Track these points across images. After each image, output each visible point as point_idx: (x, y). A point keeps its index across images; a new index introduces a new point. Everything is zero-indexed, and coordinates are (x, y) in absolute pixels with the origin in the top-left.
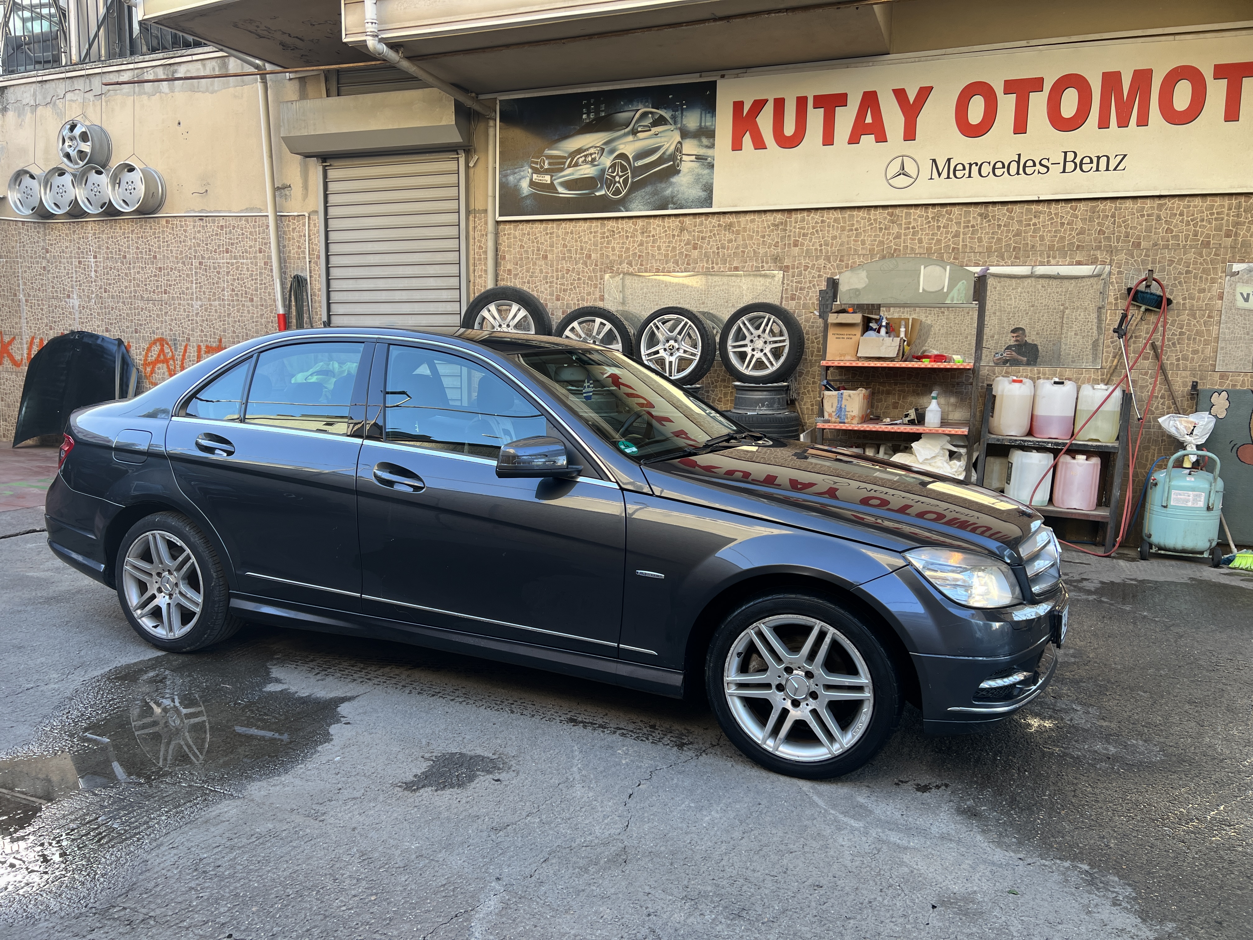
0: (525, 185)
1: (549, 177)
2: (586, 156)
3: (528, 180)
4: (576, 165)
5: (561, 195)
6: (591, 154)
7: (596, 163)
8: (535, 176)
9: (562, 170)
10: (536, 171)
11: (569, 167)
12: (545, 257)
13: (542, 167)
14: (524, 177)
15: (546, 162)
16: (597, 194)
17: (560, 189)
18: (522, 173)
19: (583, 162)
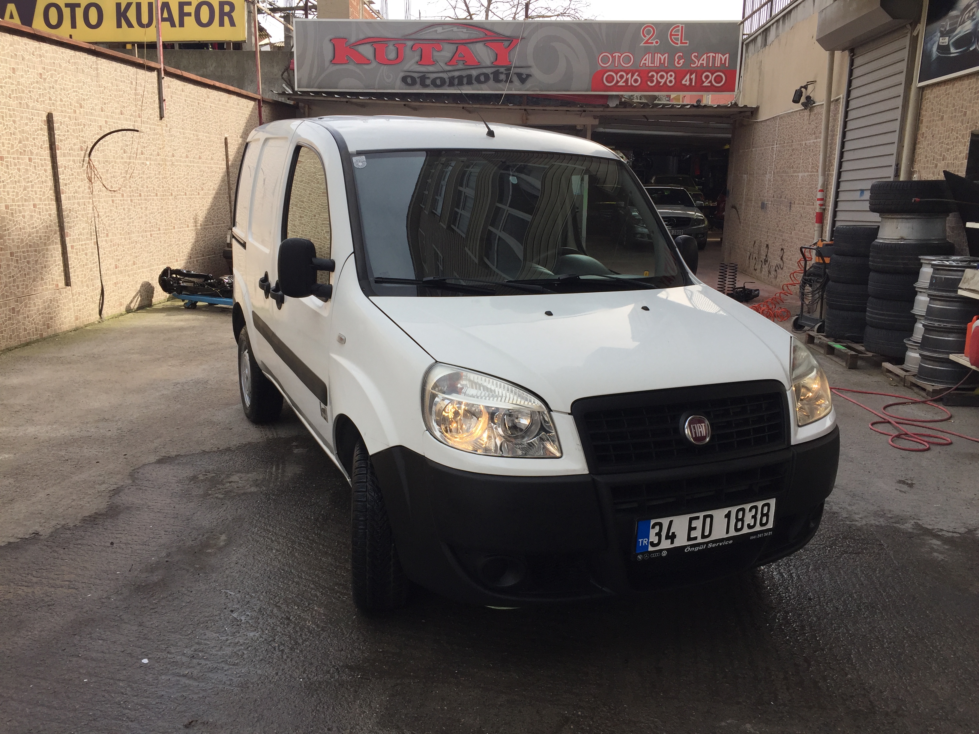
0: (935, 49)
1: (947, 38)
2: (969, 12)
3: (937, 43)
4: (964, 22)
5: (952, 55)
6: (972, 9)
7: (974, 17)
8: (941, 38)
9: (955, 29)
10: (943, 35)
11: (960, 25)
12: (942, 118)
13: (945, 29)
14: (935, 42)
15: (949, 23)
16: (971, 49)
17: (952, 50)
18: (935, 38)
19: (967, 18)
